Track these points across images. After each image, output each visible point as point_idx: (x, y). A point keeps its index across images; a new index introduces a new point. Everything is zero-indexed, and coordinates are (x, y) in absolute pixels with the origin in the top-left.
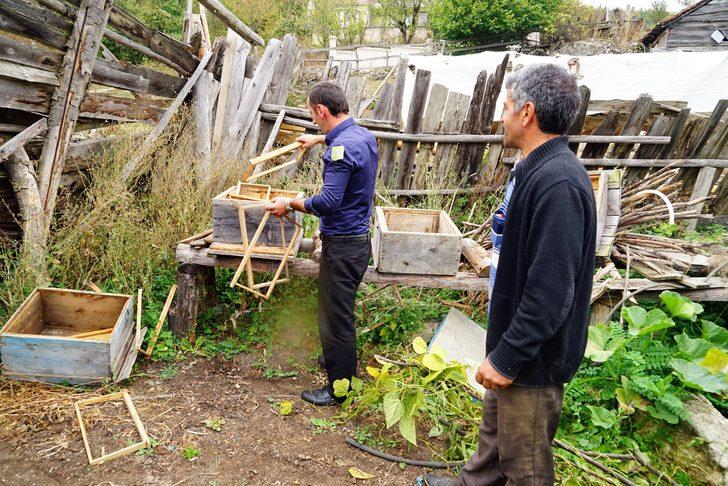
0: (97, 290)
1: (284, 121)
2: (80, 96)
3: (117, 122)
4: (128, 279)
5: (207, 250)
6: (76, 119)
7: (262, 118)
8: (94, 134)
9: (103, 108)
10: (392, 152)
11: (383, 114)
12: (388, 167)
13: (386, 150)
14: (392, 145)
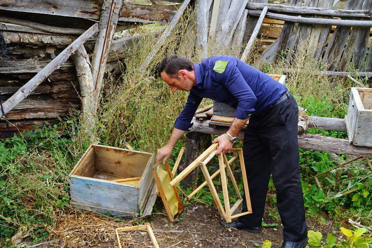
0: (130, 149)
1: (266, 16)
2: (119, 6)
3: (142, 24)
4: (150, 141)
5: (208, 121)
6: (116, 23)
7: (249, 15)
8: (125, 35)
9: (133, 14)
10: (364, 38)
11: (356, 5)
12: (360, 52)
13: (358, 37)
14: (364, 32)
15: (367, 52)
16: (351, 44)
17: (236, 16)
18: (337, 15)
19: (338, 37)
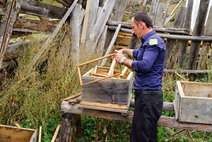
0: (19, 126)
1: (120, 31)
2: (14, 20)
3: (31, 33)
4: (34, 120)
5: (78, 105)
6: (11, 32)
7: (108, 29)
8: (18, 40)
9: (25, 26)
10: (185, 47)
11: (179, 25)
12: (182, 56)
13: (181, 46)
14: (185, 43)
15: (187, 56)
16: (177, 51)
17: (100, 30)
18: (167, 31)
19: (168, 46)
